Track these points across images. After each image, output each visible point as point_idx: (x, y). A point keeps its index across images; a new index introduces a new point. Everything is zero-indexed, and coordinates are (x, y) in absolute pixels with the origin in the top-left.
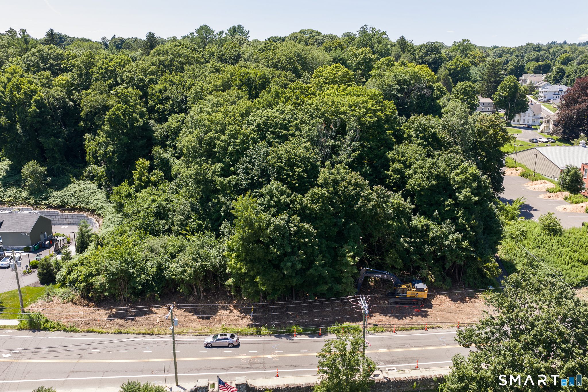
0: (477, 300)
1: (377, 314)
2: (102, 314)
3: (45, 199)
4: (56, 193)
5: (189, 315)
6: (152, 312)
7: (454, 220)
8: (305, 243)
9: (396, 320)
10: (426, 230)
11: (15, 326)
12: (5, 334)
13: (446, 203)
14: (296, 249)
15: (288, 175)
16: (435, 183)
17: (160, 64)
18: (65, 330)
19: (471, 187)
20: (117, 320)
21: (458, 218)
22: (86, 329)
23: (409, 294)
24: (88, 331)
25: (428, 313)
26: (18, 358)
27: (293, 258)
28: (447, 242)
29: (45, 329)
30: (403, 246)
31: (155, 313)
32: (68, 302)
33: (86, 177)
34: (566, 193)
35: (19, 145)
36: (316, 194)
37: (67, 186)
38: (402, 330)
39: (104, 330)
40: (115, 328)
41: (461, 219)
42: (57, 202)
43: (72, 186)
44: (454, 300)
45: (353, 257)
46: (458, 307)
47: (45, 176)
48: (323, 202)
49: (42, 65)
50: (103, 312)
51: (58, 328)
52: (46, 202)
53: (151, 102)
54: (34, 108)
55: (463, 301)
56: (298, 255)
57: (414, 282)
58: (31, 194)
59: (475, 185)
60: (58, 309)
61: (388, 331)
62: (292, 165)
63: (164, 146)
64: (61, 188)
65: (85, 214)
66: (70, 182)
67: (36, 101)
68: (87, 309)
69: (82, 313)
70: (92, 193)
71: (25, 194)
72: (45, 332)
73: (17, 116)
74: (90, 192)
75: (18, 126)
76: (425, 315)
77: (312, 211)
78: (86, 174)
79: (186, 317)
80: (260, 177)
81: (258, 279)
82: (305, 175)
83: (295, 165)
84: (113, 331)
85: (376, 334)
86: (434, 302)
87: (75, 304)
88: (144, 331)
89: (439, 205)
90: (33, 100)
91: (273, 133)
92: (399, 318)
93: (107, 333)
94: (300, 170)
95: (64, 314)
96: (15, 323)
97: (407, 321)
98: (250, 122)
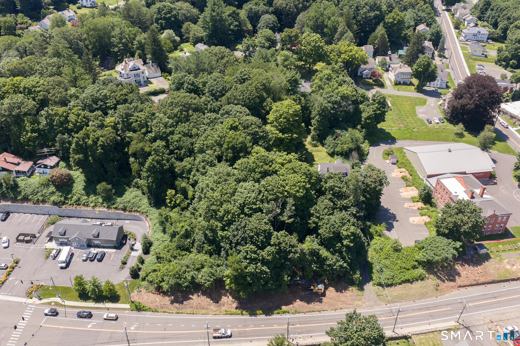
0: (348, 292)
1: (298, 300)
2: (167, 300)
3: (113, 204)
4: (119, 200)
5: (209, 300)
6: (191, 298)
7: (340, 253)
8: (264, 277)
9: (307, 304)
10: (326, 259)
11: (128, 309)
12: (126, 314)
13: (337, 245)
14: (259, 279)
15: (256, 240)
16: (332, 235)
17: (174, 116)
18: (153, 311)
19: (350, 239)
20: (175, 304)
21: (343, 252)
22: (162, 311)
23: (314, 291)
24: (163, 312)
25: (323, 300)
26: (138, 330)
27: (258, 284)
28: (335, 267)
29: (143, 310)
30: (312, 268)
31: (192, 299)
32: (149, 292)
33: (134, 185)
34: (421, 204)
35: (92, 170)
36: (270, 251)
37: (125, 194)
38: (309, 312)
39: (171, 311)
40: (175, 311)
41: (344, 253)
42: (121, 206)
43: (127, 193)
44: (337, 291)
45: (288, 277)
46: (338, 296)
47: (111, 190)
48: (273, 255)
49: (95, 106)
50: (167, 298)
51: (149, 310)
52: (114, 206)
53: (171, 148)
54: (100, 150)
55: (341, 292)
56: (260, 282)
57: (318, 284)
58: (103, 200)
59: (352, 238)
60: (146, 297)
61: (302, 313)
62: (258, 234)
63: (182, 177)
64: (121, 195)
65: (138, 214)
66: (126, 191)
67: (100, 145)
68: (159, 296)
69: (157, 299)
70: (140, 199)
71: (100, 200)
72: (144, 312)
73: (89, 153)
74: (139, 198)
75: (90, 158)
76: (320, 301)
77: (268, 260)
78: (133, 184)
79: (207, 302)
80: (241, 241)
81: (241, 293)
82: (265, 240)
83: (259, 234)
84: (175, 312)
85: (296, 314)
86: (327, 292)
87: (153, 293)
88: (189, 312)
89: (334, 246)
90: (99, 144)
91: (248, 208)
92: (308, 303)
93: (172, 313)
94: (262, 237)
95: (149, 300)
96: (128, 306)
97: (312, 305)
98: (236, 200)
